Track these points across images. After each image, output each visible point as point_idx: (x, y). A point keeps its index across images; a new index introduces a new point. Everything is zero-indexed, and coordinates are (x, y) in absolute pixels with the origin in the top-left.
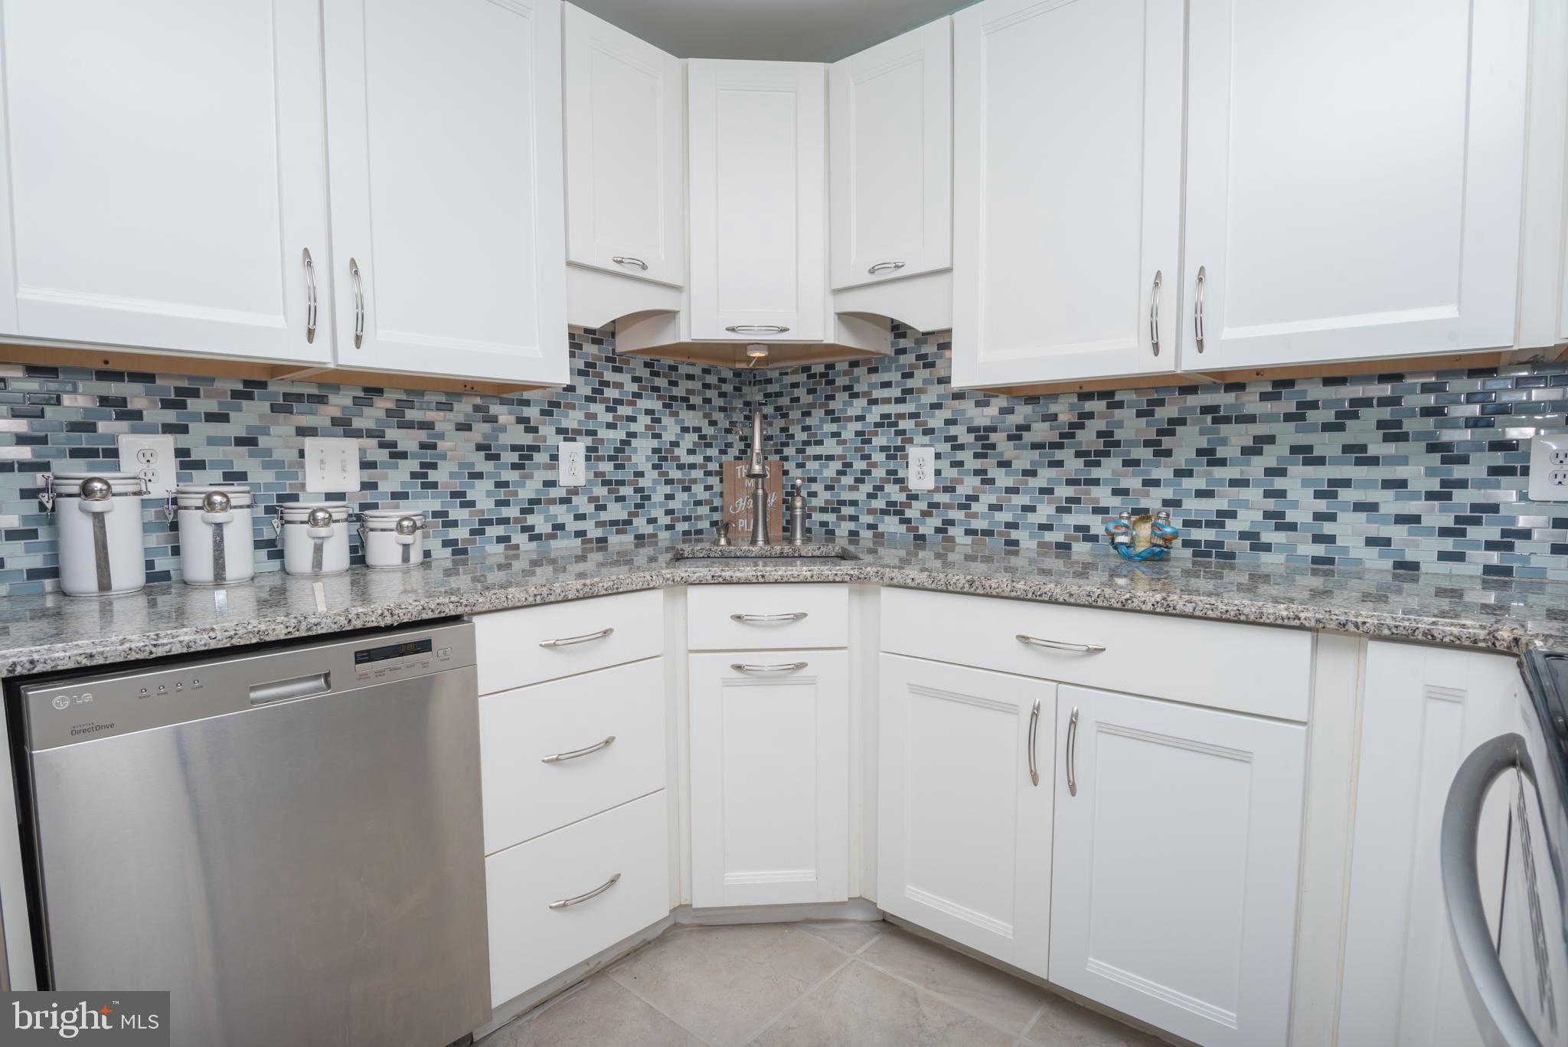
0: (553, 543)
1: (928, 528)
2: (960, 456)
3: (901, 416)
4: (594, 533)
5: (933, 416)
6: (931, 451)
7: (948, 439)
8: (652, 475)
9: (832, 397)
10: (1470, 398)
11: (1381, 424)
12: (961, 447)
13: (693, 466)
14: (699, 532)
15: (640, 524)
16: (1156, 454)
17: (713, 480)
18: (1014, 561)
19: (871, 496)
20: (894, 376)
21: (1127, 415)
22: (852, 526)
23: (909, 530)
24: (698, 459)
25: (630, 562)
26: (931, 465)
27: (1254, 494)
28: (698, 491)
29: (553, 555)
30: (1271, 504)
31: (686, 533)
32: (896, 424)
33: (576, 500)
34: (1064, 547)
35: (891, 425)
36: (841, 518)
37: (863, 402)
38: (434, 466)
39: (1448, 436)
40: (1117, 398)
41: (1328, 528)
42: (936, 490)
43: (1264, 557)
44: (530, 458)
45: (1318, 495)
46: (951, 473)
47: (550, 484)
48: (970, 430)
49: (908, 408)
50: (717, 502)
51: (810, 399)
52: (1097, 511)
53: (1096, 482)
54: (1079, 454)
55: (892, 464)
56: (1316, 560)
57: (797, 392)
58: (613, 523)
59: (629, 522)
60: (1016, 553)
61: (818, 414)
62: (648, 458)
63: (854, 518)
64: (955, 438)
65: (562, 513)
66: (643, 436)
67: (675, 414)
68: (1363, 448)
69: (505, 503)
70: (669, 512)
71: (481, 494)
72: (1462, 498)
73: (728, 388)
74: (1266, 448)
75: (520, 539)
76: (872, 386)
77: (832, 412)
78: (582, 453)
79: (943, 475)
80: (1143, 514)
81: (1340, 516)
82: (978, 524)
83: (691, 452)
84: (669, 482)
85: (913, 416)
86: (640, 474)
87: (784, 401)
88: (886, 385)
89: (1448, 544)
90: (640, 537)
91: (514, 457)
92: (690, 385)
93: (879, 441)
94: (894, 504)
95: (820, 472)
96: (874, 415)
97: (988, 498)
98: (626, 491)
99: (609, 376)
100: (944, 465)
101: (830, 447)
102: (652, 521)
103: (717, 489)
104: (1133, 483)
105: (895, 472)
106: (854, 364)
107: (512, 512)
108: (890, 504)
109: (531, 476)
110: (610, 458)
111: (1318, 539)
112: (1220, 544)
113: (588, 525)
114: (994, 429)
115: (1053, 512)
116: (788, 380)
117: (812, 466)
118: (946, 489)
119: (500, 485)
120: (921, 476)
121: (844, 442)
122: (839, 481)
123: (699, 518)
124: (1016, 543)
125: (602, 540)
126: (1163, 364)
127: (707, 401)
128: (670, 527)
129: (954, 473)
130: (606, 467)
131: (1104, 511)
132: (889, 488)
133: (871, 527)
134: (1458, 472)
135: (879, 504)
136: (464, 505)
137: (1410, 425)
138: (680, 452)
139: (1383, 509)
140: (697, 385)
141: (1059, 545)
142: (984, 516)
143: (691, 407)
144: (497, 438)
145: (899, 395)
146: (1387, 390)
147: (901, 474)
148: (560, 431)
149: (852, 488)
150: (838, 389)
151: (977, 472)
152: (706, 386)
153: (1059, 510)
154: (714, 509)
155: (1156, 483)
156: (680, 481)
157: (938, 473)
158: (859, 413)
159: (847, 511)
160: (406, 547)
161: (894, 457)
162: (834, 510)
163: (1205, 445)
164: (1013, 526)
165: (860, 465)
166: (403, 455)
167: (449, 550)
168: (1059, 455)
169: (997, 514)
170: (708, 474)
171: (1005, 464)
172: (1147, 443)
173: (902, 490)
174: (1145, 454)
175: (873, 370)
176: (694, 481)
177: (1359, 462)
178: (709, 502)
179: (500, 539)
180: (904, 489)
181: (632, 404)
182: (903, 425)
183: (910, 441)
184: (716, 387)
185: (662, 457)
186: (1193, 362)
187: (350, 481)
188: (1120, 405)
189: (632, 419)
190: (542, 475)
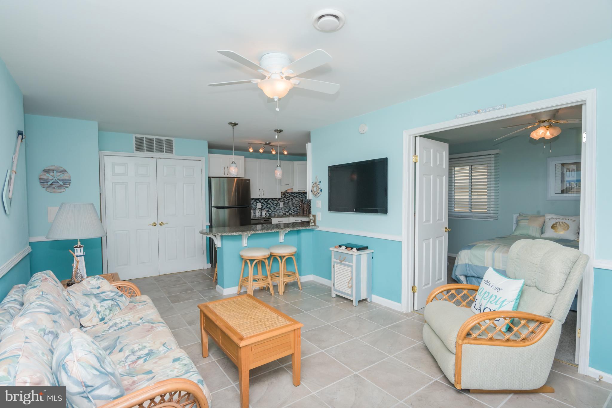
0: (280, 214)
4: (284, 213)
8: (292, 206)
13: (297, 205)
15: (290, 212)
24: (298, 204)
28: (298, 208)
31: (296, 213)
33: (282, 209)
38: (268, 206)
65: (280, 210)
66: (291, 201)
67: (295, 198)
71: (272, 208)
75: (276, 213)
78: (283, 204)
83: (297, 203)
84: (294, 207)
86: (290, 206)
90: (290, 213)
91: (276, 204)
92: (297, 195)
98: (288, 208)
99: (286, 195)
102: (291, 212)
107: (275, 210)
113: (284, 212)
119: (274, 207)
128: (294, 212)
130: (286, 205)
136: (270, 209)
138: (296, 203)
140: (298, 195)
143: (297, 197)
144: (274, 202)
148: (281, 201)
160: (265, 213)
166: (265, 205)
167: (269, 214)
179: (274, 213)
185: (293, 204)
187: (260, 207)
189: (289, 199)
190: (278, 206)
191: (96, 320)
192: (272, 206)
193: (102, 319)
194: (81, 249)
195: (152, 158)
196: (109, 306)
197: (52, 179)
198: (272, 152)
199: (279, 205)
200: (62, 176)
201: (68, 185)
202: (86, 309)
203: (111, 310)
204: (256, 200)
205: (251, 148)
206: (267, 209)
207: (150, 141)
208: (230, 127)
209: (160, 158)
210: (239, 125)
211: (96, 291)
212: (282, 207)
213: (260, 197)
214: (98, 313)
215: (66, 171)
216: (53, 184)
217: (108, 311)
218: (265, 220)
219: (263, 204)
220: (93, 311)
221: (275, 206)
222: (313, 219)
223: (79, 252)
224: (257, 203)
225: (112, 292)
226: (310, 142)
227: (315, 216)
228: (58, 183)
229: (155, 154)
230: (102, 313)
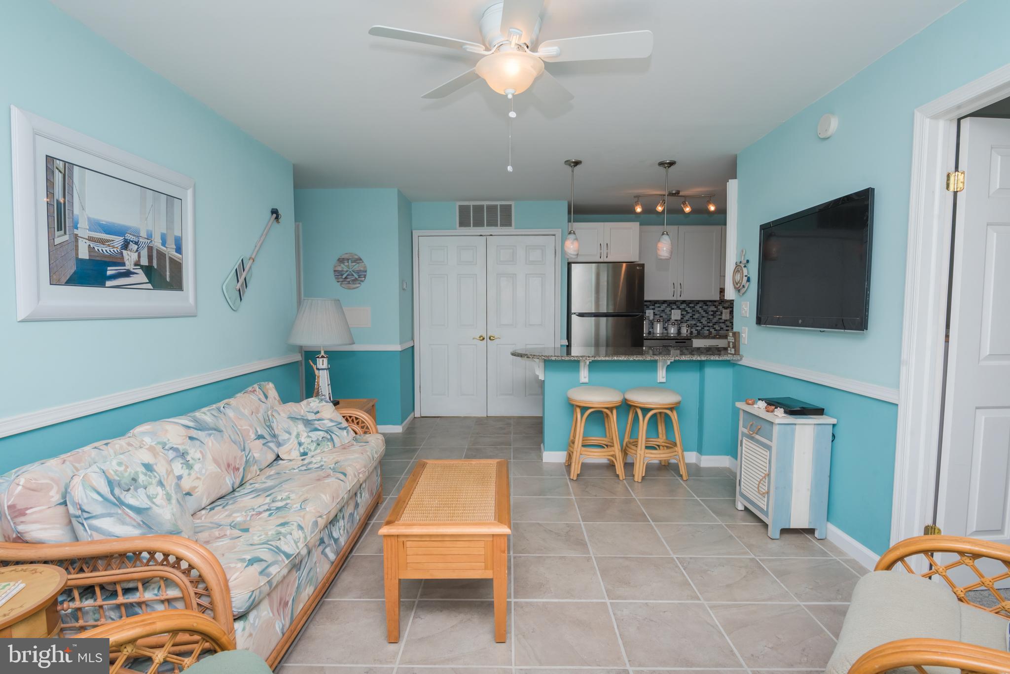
0: (720, 332)
29: (719, 334)
33: (726, 322)
38: (694, 315)
44: (715, 313)
47: (720, 319)
65: (722, 325)
69: (710, 323)
75: (712, 330)
78: (729, 312)
91: (712, 313)
107: (711, 324)
109: (715, 317)
136: (700, 323)
144: (708, 309)
148: (723, 307)
160: (687, 330)
166: (689, 313)
167: (696, 332)
179: (707, 330)
187: (679, 318)
190: (718, 317)
191: (295, 454)
192: (704, 317)
193: (304, 454)
194: (323, 360)
195: (481, 235)
196: (318, 439)
197: (347, 271)
198: (684, 209)
199: (719, 315)
200: (357, 267)
201: (364, 279)
202: (286, 436)
203: (318, 445)
204: (670, 303)
205: (638, 204)
206: (694, 322)
207: (479, 209)
208: (568, 169)
209: (492, 235)
210: (582, 162)
211: (311, 417)
212: (726, 319)
213: (675, 298)
214: (300, 444)
215: (361, 259)
216: (348, 277)
217: (315, 444)
218: (677, 341)
219: (684, 313)
220: (294, 441)
221: (711, 317)
222: (733, 341)
223: (323, 363)
224: (672, 311)
225: (331, 420)
226: (736, 178)
227: (737, 335)
228: (353, 275)
229: (486, 230)
230: (305, 446)
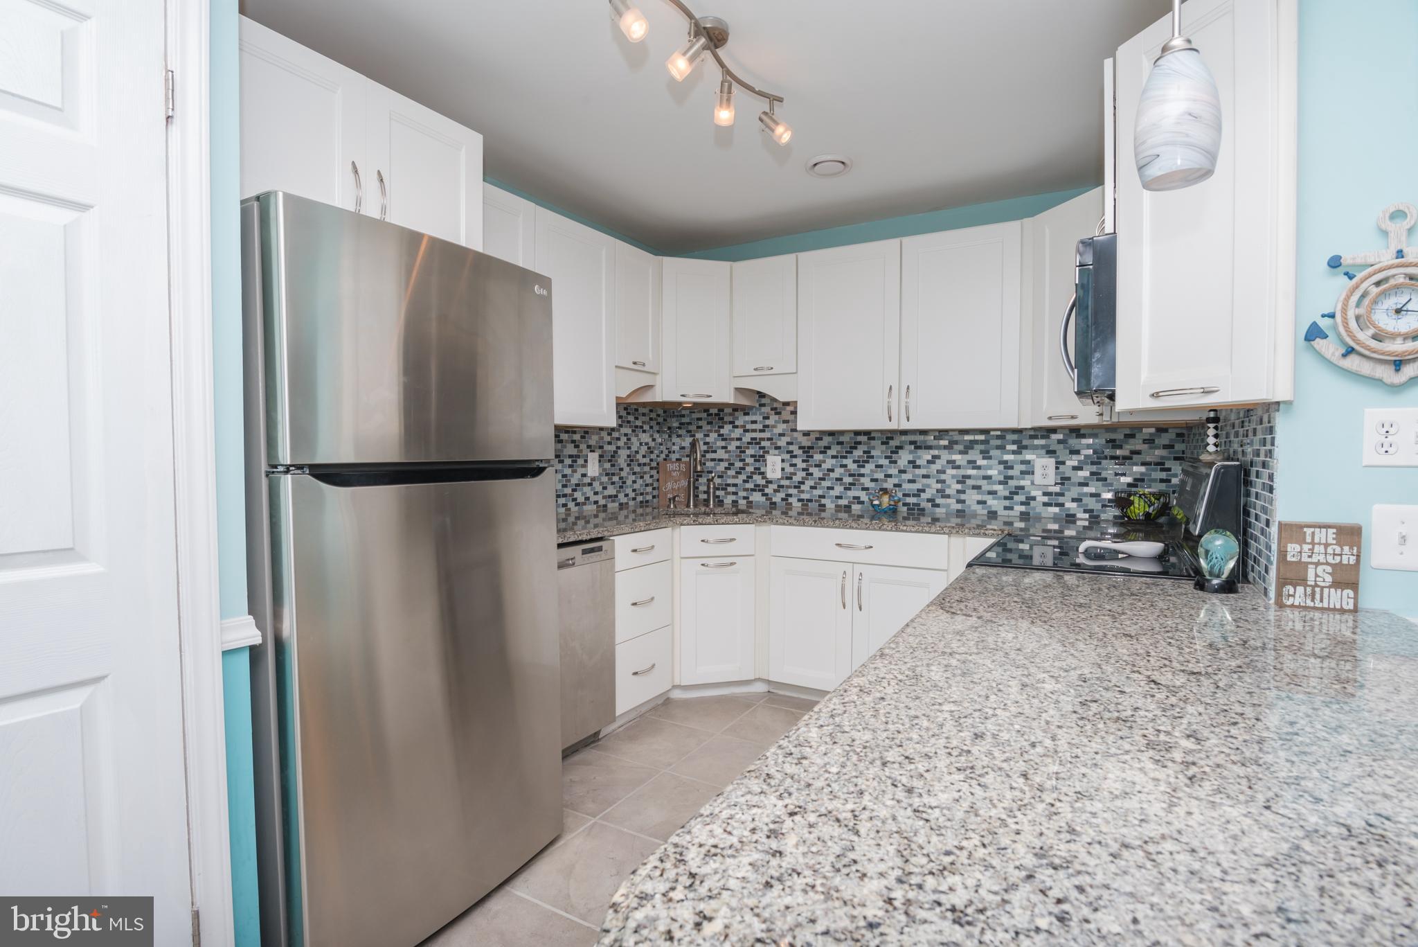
0: (585, 508)
1: (777, 498)
2: (795, 461)
3: (763, 439)
4: (602, 502)
5: (780, 440)
6: (779, 458)
7: (788, 452)
8: (627, 469)
9: (723, 427)
10: (1014, 442)
11: (982, 452)
12: (795, 456)
13: (645, 464)
14: (647, 501)
15: (621, 497)
16: (890, 462)
17: (654, 472)
18: (823, 515)
19: (745, 481)
20: (759, 418)
21: (876, 443)
22: (734, 498)
23: (766, 499)
24: (646, 460)
25: (616, 518)
26: (779, 465)
27: (932, 481)
28: (647, 477)
29: (584, 514)
30: (939, 486)
31: (641, 502)
32: (759, 443)
33: (594, 484)
34: (848, 508)
35: (757, 444)
36: (729, 493)
37: (741, 431)
39: (1006, 457)
40: (872, 435)
41: (963, 497)
42: (782, 478)
43: (937, 510)
44: (576, 461)
45: (958, 482)
46: (789, 470)
47: (584, 475)
48: (800, 448)
49: (767, 435)
50: (655, 485)
51: (709, 427)
52: (863, 489)
53: (863, 475)
54: (854, 462)
55: (757, 465)
56: (958, 511)
57: (700, 423)
58: (610, 497)
59: (616, 496)
60: (824, 511)
61: (713, 436)
62: (625, 461)
63: (735, 493)
64: (792, 452)
65: (587, 489)
66: (624, 448)
67: (637, 436)
68: (975, 462)
69: (566, 486)
70: (634, 490)
72: (1012, 483)
73: (660, 420)
74: (937, 461)
75: (571, 505)
76: (746, 422)
77: (722, 435)
78: (597, 458)
79: (786, 471)
80: (885, 491)
81: (967, 491)
82: (805, 496)
83: (644, 456)
84: (634, 473)
85: (769, 439)
86: (621, 469)
87: (693, 428)
88: (754, 422)
89: (1007, 503)
90: (621, 504)
91: (570, 461)
93: (750, 452)
94: (759, 486)
95: (715, 468)
96: (747, 438)
97: (810, 483)
98: (616, 479)
100: (786, 465)
101: (721, 454)
102: (626, 495)
103: (656, 477)
104: (880, 476)
105: (759, 469)
106: (735, 410)
107: (568, 491)
108: (756, 486)
109: (576, 472)
110: (610, 461)
111: (959, 501)
112: (919, 505)
113: (599, 498)
114: (812, 448)
115: (842, 490)
116: (695, 416)
117: (710, 464)
118: (788, 478)
119: (563, 476)
120: (774, 471)
121: (730, 452)
122: (726, 473)
123: (647, 494)
124: (824, 505)
125: (605, 506)
126: (893, 426)
127: (651, 427)
128: (634, 499)
129: (792, 470)
131: (867, 489)
132: (755, 477)
133: (745, 498)
134: (1010, 473)
135: (750, 485)
137: (993, 453)
138: (639, 456)
139: (983, 488)
141: (845, 506)
142: (808, 492)
143: (644, 431)
144: (562, 451)
145: (761, 428)
146: (982, 437)
147: (762, 470)
148: (589, 447)
149: (734, 477)
150: (726, 423)
151: (804, 470)
152: (651, 419)
153: (845, 489)
154: (654, 489)
155: (890, 476)
156: (639, 473)
157: (783, 469)
158: (738, 436)
159: (730, 489)
161: (759, 461)
162: (723, 489)
163: (911, 459)
164: (823, 497)
165: (739, 464)
168: (845, 462)
169: (814, 491)
170: (651, 468)
171: (818, 466)
172: (886, 457)
173: (763, 478)
174: (885, 462)
175: (746, 414)
176: (645, 473)
177: (974, 468)
178: (652, 485)
180: (764, 478)
181: (619, 430)
182: (763, 444)
183: (768, 452)
184: (656, 419)
185: (631, 460)
186: (905, 426)
188: (873, 439)
189: (618, 439)
190: (581, 471)
199: (582, 466)
212: (593, 475)
221: (568, 471)
